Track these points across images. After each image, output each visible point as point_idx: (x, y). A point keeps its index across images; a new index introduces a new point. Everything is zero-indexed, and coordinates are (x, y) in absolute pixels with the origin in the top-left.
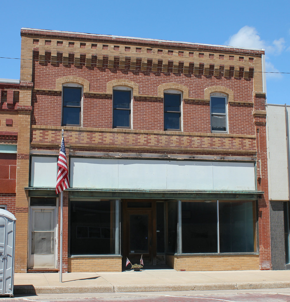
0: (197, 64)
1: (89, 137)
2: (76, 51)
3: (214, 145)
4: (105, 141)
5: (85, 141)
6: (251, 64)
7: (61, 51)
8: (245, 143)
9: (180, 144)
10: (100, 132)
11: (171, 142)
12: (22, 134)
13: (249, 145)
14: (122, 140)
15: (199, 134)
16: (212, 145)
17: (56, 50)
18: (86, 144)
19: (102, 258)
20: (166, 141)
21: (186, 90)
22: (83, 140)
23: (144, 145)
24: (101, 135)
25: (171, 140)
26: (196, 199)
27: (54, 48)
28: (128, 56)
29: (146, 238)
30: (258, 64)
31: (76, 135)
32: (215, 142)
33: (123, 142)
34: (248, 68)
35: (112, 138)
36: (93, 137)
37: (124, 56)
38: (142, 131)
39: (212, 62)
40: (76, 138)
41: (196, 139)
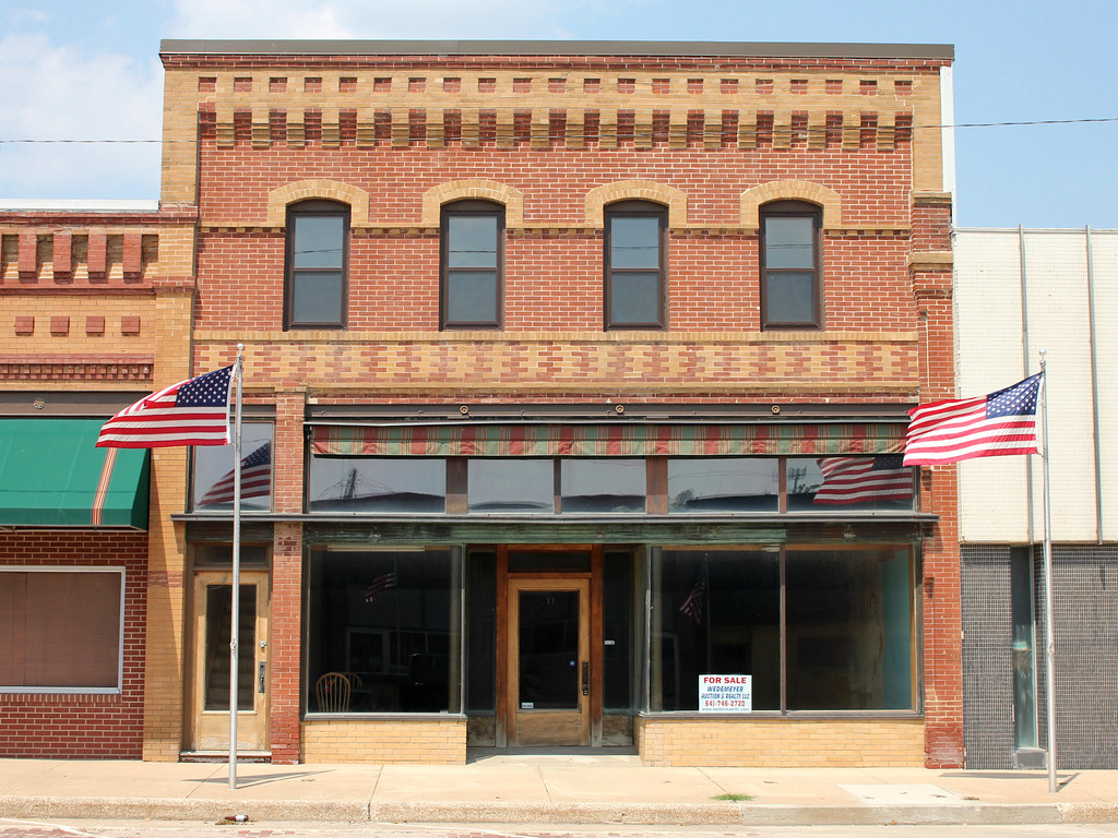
0: (713, 116)
1: (368, 359)
2: (326, 105)
3: (773, 370)
4: (417, 369)
5: (354, 374)
6: (902, 104)
7: (280, 107)
8: (880, 359)
9: (658, 369)
10: (401, 343)
11: (628, 364)
12: (166, 359)
13: (894, 364)
14: (469, 365)
15: (719, 336)
16: (762, 369)
17: (265, 104)
18: (357, 380)
20: (610, 365)
21: (678, 201)
22: (349, 370)
23: (539, 377)
24: (403, 354)
25: (626, 360)
27: (259, 99)
28: (488, 106)
30: (928, 99)
31: (327, 354)
32: (774, 359)
33: (472, 371)
34: (893, 114)
35: (437, 359)
36: (381, 359)
37: (476, 107)
38: (533, 335)
39: (764, 105)
40: (328, 365)
41: (708, 351)
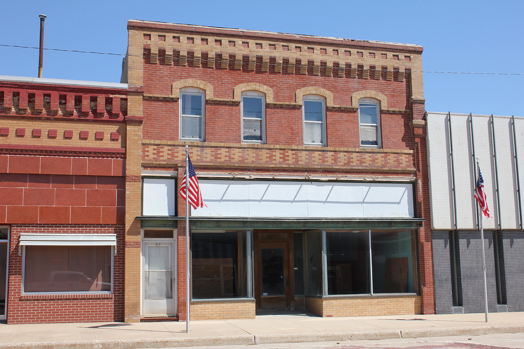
0: (342, 64)
1: (214, 153)
2: (196, 49)
3: (365, 162)
4: (233, 158)
5: (208, 160)
6: (408, 65)
7: (177, 48)
8: (402, 159)
9: (324, 161)
10: (227, 148)
11: (313, 159)
12: (131, 151)
13: (406, 162)
14: (253, 157)
15: (346, 149)
16: (361, 162)
17: (171, 47)
18: (210, 162)
19: (231, 302)
20: (306, 159)
21: (330, 96)
22: (206, 158)
23: (280, 163)
24: (228, 152)
25: (312, 157)
26: (344, 229)
27: (169, 44)
28: (260, 54)
29: (282, 277)
30: (415, 63)
31: (197, 151)
32: (365, 159)
33: (254, 160)
34: (404, 68)
35: (241, 154)
36: (219, 154)
37: (255, 54)
38: (278, 147)
39: (361, 62)
40: (197, 155)
41: (342, 155)
